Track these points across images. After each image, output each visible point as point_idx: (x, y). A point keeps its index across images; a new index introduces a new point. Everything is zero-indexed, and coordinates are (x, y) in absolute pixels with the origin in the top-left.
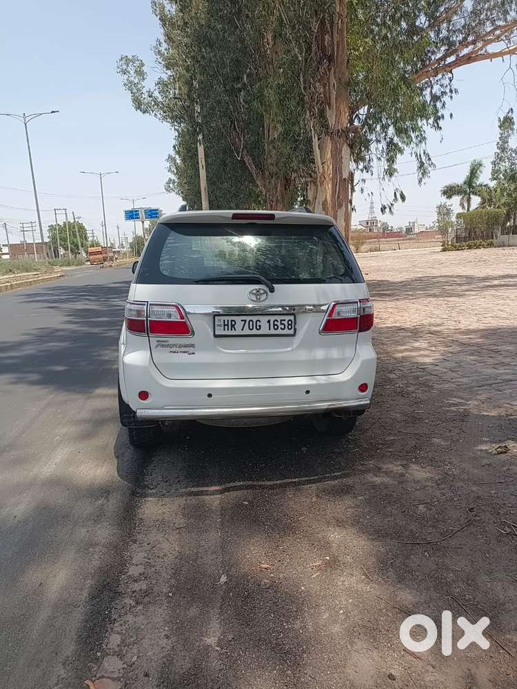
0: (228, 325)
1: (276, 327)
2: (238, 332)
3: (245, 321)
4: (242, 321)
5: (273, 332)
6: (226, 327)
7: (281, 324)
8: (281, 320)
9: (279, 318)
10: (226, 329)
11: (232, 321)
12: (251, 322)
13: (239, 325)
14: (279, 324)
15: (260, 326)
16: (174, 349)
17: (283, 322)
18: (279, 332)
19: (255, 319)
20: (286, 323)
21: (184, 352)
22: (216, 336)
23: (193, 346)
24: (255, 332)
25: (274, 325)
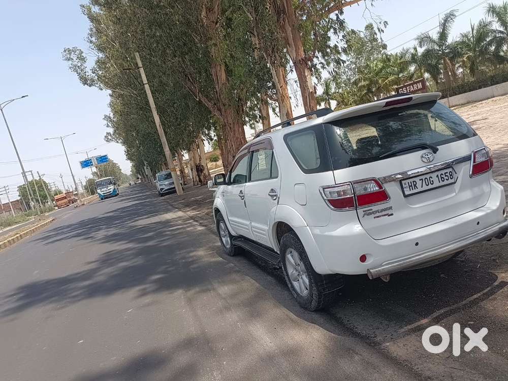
0: (411, 186)
1: (443, 179)
2: (420, 189)
3: (422, 179)
4: (420, 180)
5: (442, 183)
6: (411, 188)
7: (446, 176)
8: (445, 173)
9: (443, 172)
10: (411, 189)
11: (413, 182)
12: (426, 180)
13: (419, 183)
14: (444, 176)
15: (432, 181)
16: (378, 214)
17: (446, 174)
18: (446, 182)
19: (428, 176)
20: (448, 174)
21: (385, 215)
22: (405, 196)
23: (391, 208)
24: (430, 186)
25: (442, 178)
